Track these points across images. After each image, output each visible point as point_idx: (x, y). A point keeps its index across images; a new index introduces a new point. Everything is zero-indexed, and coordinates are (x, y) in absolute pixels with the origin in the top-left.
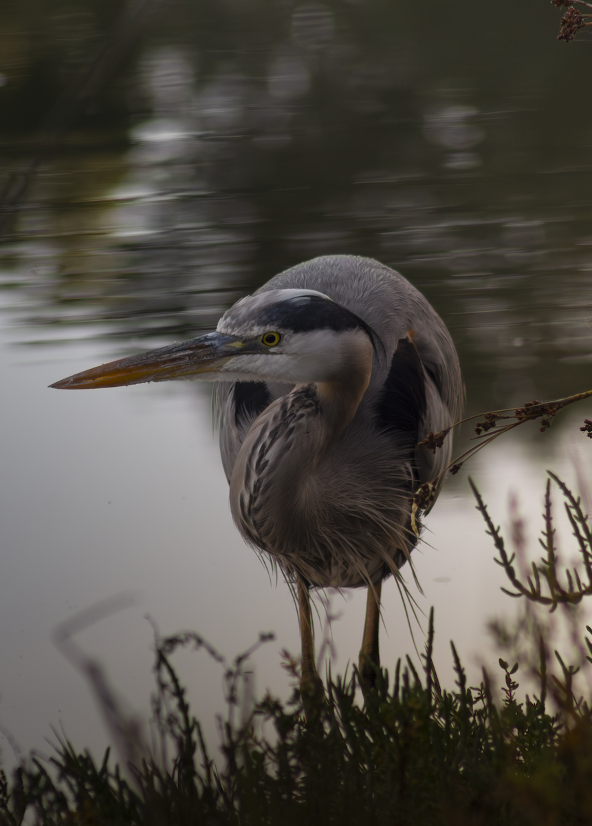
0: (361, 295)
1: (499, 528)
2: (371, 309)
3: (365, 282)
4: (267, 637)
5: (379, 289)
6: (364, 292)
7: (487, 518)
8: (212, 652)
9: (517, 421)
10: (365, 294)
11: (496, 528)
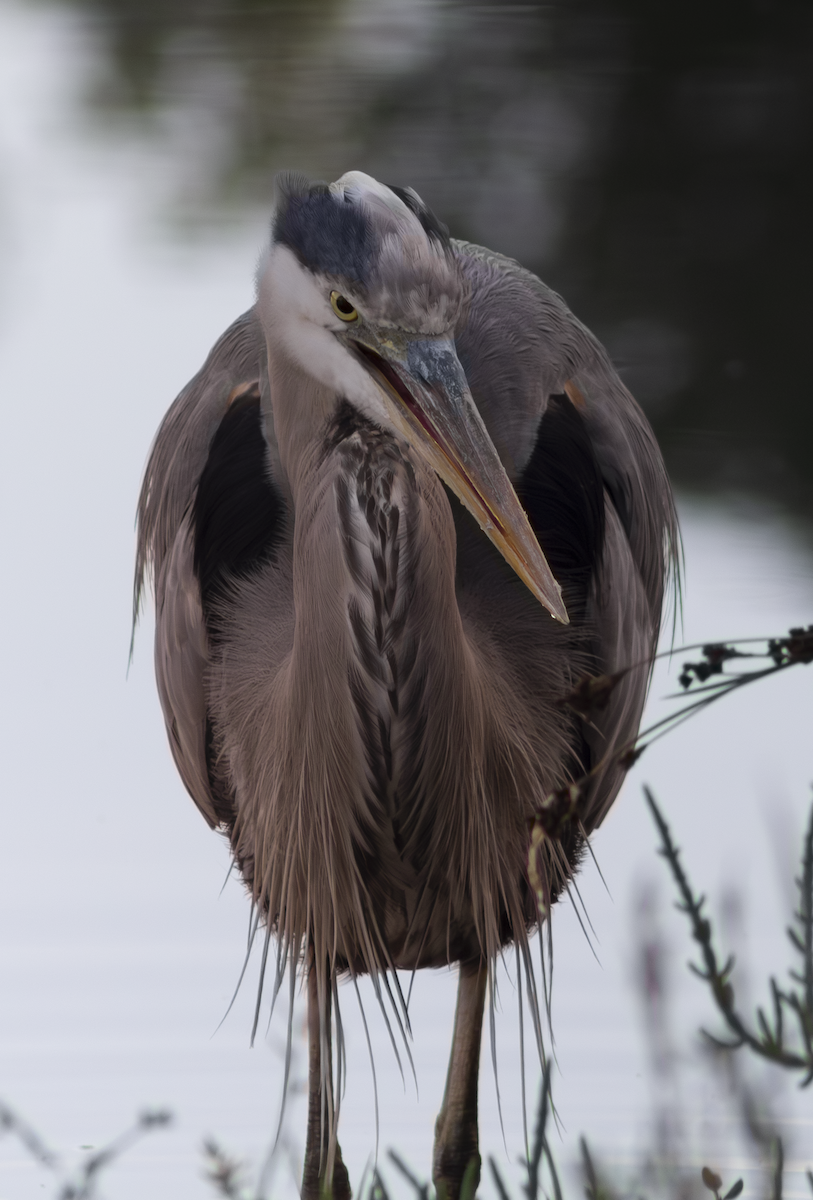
0: (471, 294)
1: (703, 900)
2: (493, 321)
3: (476, 273)
4: (155, 1120)
5: (506, 288)
6: (476, 291)
7: (680, 876)
8: (33, 1144)
9: (769, 663)
10: (479, 293)
11: (696, 897)
